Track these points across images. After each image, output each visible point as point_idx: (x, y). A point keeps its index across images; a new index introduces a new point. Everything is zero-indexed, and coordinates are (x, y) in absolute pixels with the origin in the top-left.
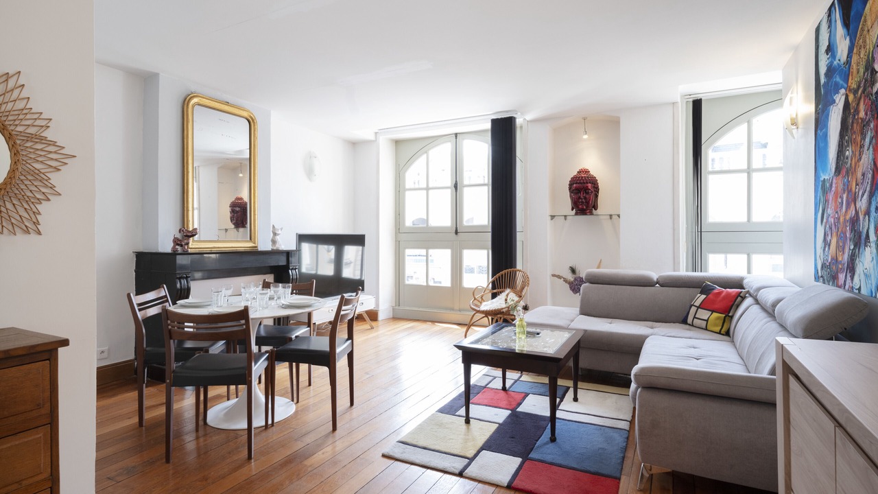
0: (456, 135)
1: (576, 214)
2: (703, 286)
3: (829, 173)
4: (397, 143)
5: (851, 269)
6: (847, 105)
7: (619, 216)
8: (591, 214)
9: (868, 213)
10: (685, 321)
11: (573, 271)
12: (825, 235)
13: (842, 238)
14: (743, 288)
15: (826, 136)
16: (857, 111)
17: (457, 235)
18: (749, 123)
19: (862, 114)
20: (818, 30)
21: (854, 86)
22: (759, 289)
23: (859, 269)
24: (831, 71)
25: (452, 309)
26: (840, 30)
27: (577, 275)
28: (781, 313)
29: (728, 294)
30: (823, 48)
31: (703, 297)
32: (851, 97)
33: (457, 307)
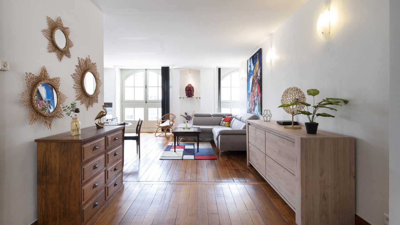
0: (146, 70)
1: (188, 97)
2: (223, 116)
3: (250, 91)
4: (121, 70)
5: (254, 110)
6: (253, 79)
7: (200, 98)
8: (192, 97)
9: (257, 100)
10: (219, 125)
11: (186, 114)
12: (249, 103)
13: (252, 104)
14: (232, 116)
15: (249, 83)
16: (255, 81)
17: (146, 103)
18: (231, 75)
19: (256, 82)
20: (248, 61)
21: (254, 76)
22: (236, 116)
23: (255, 110)
24: (250, 71)
25: (145, 128)
26: (252, 64)
27: (188, 115)
28: (242, 119)
29: (229, 117)
30: (249, 66)
31: (224, 118)
32: (254, 78)
33: (146, 127)
